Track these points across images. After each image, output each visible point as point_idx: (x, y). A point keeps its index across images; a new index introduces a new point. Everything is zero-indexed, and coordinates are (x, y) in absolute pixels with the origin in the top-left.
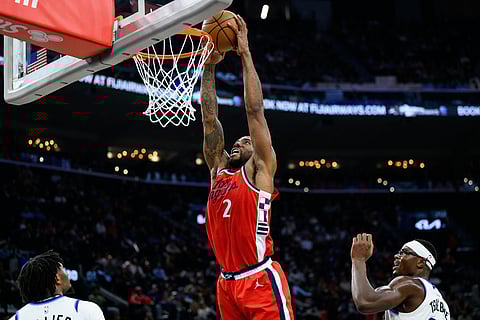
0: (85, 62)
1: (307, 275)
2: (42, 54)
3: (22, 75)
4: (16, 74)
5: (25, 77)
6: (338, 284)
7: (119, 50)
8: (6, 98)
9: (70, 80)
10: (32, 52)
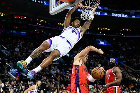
0: (69, 4)
1: (124, 57)
2: (58, 2)
3: (54, 7)
4: (52, 7)
5: (55, 8)
6: (132, 59)
7: (77, 1)
8: (50, 13)
9: (65, 9)
10: (56, 2)
